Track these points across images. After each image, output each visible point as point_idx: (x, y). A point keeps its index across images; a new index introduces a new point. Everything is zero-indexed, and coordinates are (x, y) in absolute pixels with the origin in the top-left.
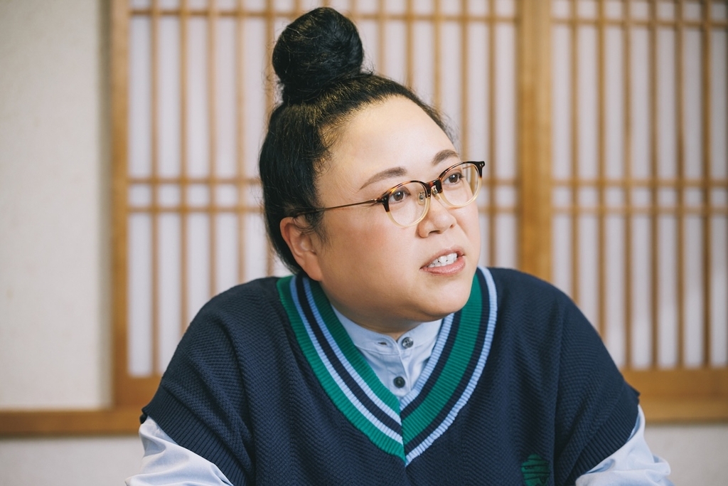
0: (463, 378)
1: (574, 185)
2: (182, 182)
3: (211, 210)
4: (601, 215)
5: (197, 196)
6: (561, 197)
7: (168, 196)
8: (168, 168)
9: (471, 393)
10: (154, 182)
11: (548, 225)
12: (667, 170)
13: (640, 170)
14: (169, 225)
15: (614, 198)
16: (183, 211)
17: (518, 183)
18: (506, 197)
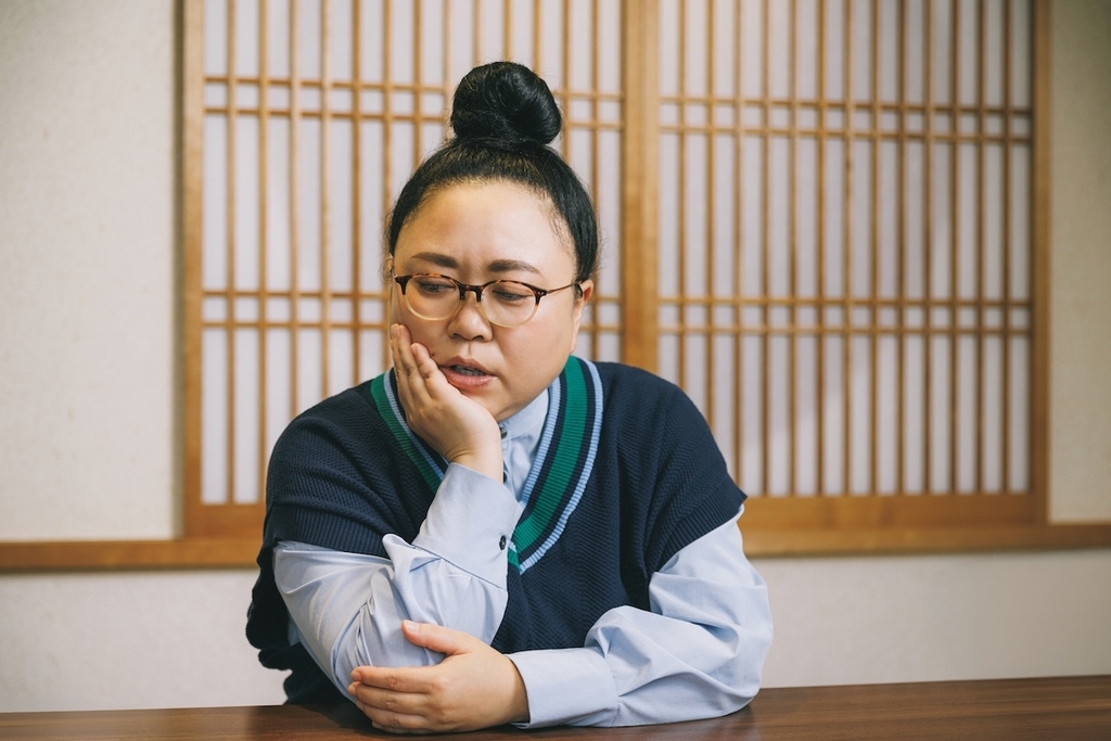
0: (570, 483)
1: (681, 306)
2: (261, 295)
3: (292, 326)
4: (709, 335)
5: (277, 311)
6: (667, 317)
7: (246, 310)
8: (246, 280)
9: (579, 497)
10: (230, 295)
11: (654, 344)
12: (779, 289)
13: (751, 288)
14: (246, 341)
15: (723, 317)
16: (261, 326)
17: (622, 302)
18: (609, 315)
